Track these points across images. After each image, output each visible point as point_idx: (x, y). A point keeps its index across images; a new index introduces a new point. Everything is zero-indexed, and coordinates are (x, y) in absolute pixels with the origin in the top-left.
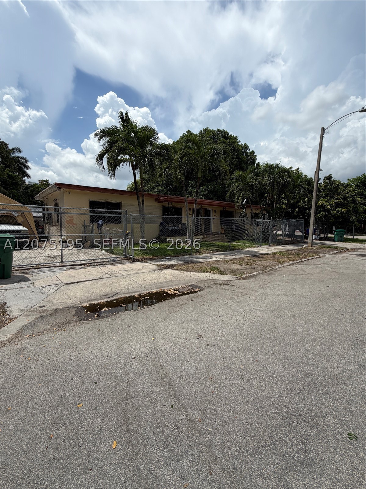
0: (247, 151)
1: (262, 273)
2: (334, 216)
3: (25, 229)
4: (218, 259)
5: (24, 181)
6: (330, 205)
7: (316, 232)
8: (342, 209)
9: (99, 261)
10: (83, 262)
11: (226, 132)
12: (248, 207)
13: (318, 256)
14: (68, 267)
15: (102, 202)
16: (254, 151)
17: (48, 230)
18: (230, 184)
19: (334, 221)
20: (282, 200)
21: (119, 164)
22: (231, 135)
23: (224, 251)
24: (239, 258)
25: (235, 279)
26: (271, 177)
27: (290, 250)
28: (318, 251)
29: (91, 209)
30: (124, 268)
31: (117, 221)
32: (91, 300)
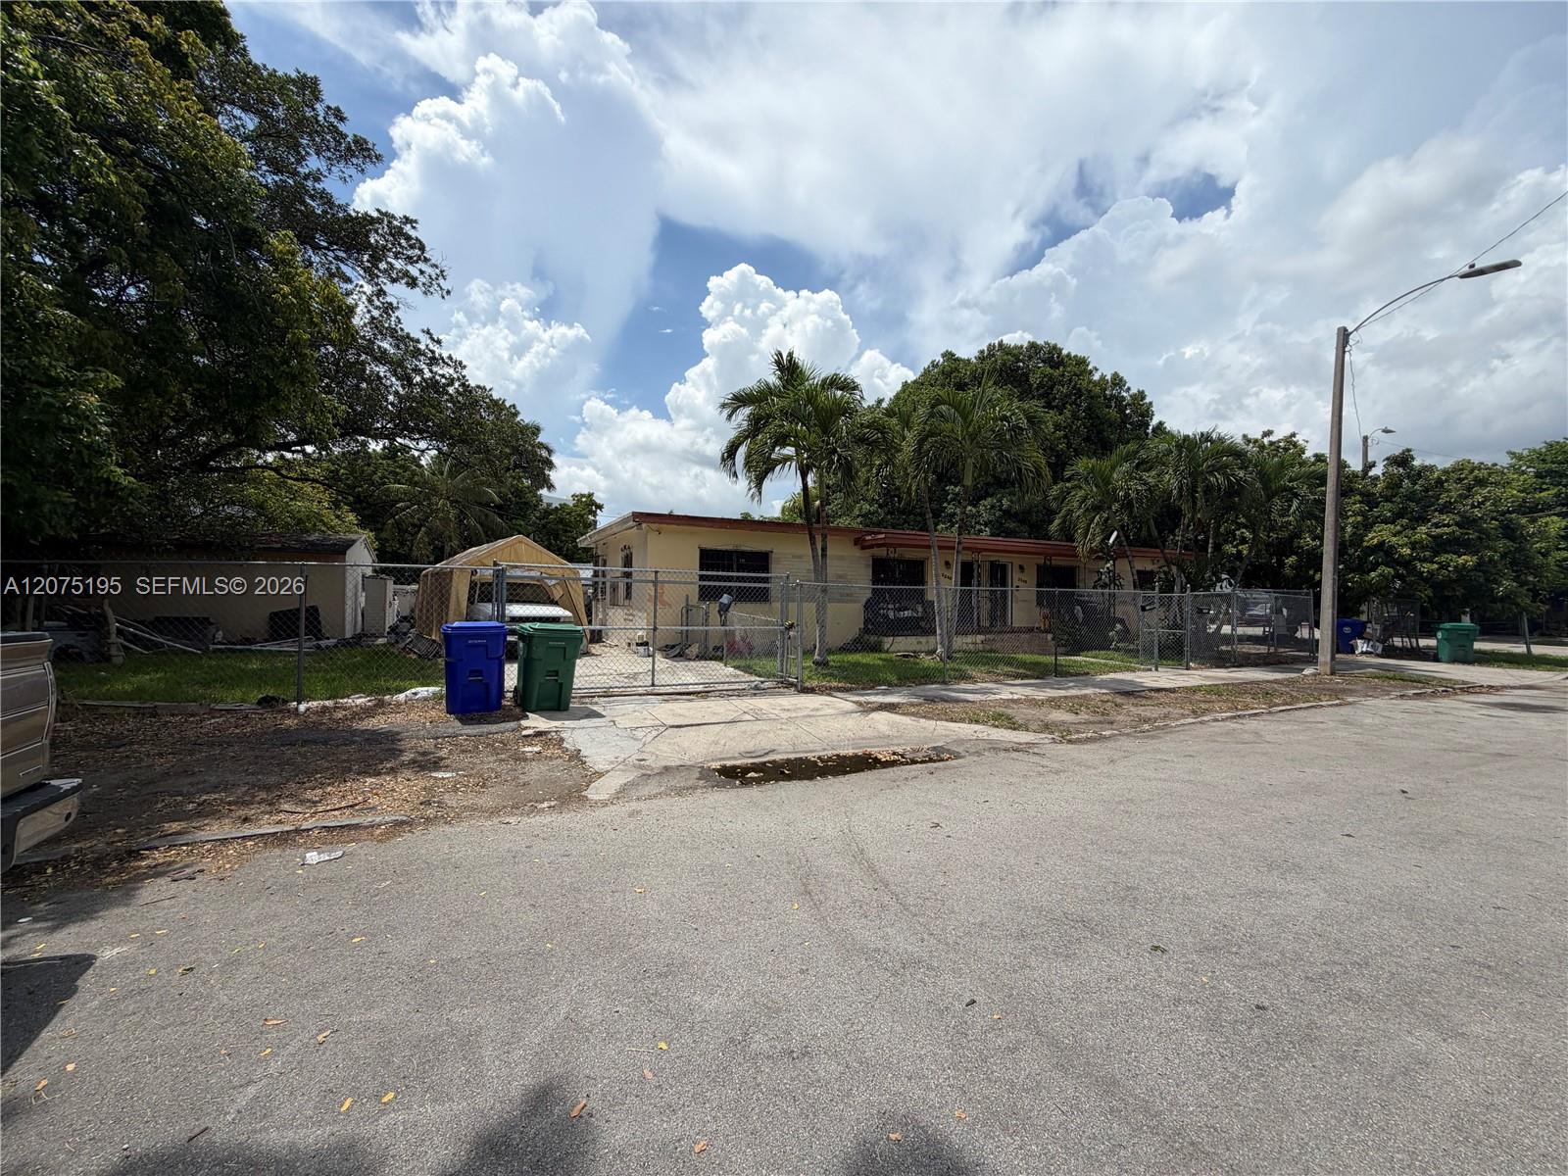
0: (1120, 393)
1: (1128, 735)
2: (1429, 580)
3: (568, 613)
4: (1016, 697)
5: (540, 499)
6: (1413, 546)
7: (1368, 630)
8: (1460, 557)
9: (726, 687)
10: (691, 689)
11: (1055, 347)
12: (1123, 555)
13: (1337, 702)
14: (666, 697)
15: (727, 551)
16: (1143, 392)
17: (600, 617)
18: (1062, 492)
19: (1431, 594)
20: (1238, 533)
21: (772, 469)
22: (1069, 355)
23: (1037, 678)
24: (1077, 697)
25: (1047, 741)
26: (1183, 471)
27: (1252, 683)
28: (1350, 687)
29: (704, 573)
30: (780, 705)
31: (761, 596)
32: (723, 759)
